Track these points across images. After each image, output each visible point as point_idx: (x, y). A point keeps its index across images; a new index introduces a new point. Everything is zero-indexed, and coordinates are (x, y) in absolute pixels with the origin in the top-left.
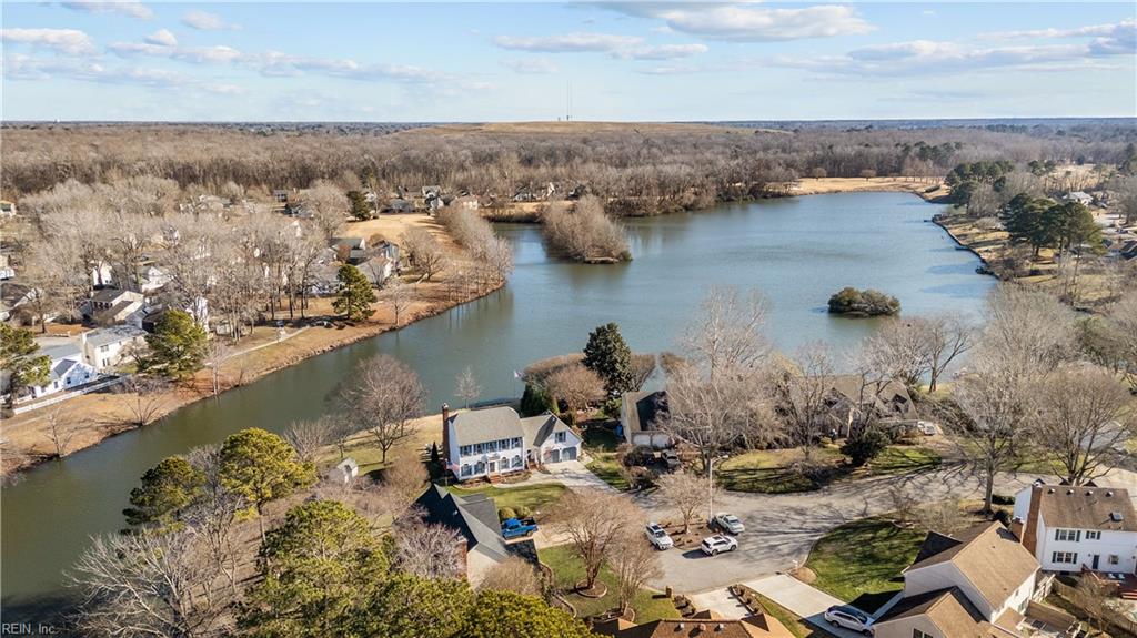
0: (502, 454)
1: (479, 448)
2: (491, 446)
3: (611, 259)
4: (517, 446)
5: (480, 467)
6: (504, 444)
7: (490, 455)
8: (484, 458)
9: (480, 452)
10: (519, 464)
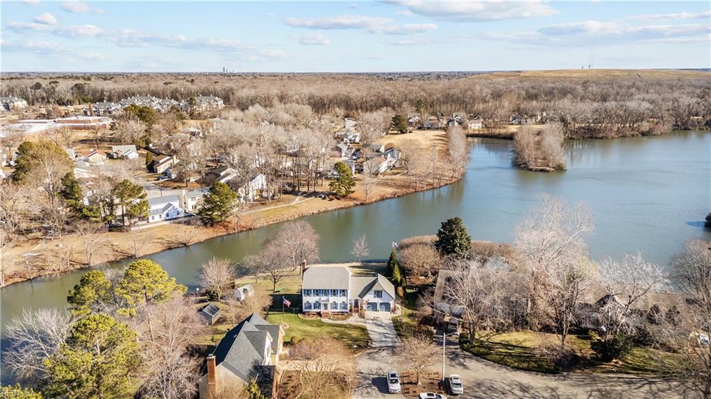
0: (332, 299)
1: (317, 292)
2: (325, 292)
3: (548, 168)
4: (344, 295)
5: (317, 305)
6: (334, 292)
7: (324, 298)
8: (320, 299)
9: (317, 295)
10: (345, 308)
